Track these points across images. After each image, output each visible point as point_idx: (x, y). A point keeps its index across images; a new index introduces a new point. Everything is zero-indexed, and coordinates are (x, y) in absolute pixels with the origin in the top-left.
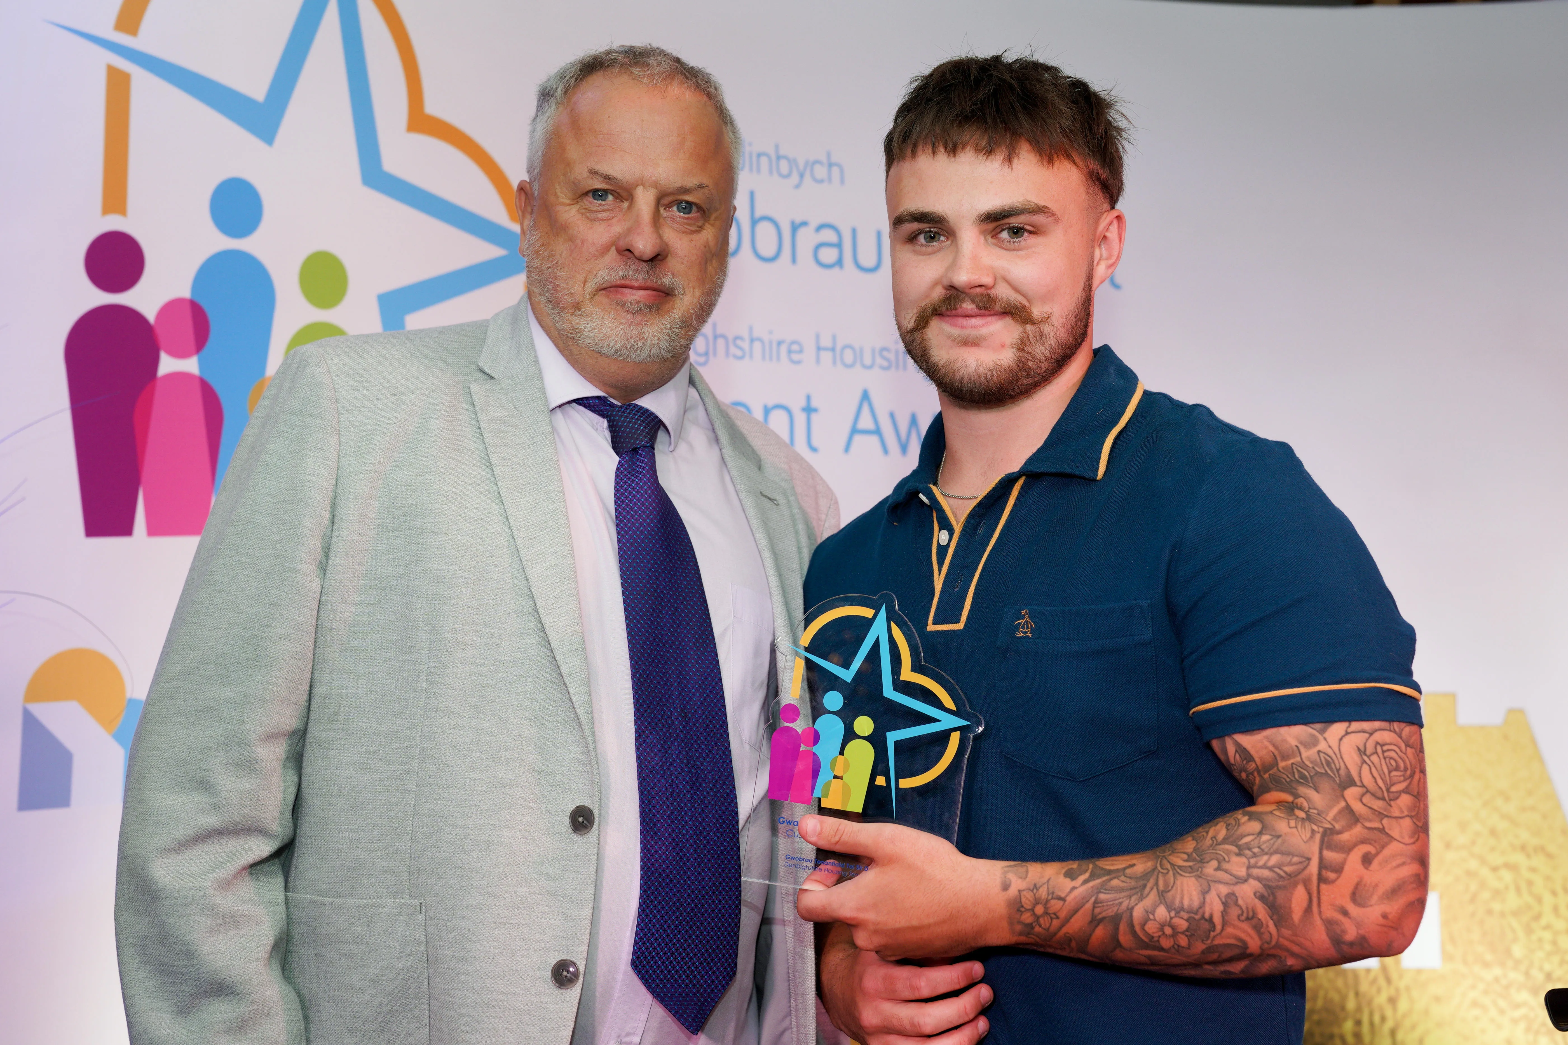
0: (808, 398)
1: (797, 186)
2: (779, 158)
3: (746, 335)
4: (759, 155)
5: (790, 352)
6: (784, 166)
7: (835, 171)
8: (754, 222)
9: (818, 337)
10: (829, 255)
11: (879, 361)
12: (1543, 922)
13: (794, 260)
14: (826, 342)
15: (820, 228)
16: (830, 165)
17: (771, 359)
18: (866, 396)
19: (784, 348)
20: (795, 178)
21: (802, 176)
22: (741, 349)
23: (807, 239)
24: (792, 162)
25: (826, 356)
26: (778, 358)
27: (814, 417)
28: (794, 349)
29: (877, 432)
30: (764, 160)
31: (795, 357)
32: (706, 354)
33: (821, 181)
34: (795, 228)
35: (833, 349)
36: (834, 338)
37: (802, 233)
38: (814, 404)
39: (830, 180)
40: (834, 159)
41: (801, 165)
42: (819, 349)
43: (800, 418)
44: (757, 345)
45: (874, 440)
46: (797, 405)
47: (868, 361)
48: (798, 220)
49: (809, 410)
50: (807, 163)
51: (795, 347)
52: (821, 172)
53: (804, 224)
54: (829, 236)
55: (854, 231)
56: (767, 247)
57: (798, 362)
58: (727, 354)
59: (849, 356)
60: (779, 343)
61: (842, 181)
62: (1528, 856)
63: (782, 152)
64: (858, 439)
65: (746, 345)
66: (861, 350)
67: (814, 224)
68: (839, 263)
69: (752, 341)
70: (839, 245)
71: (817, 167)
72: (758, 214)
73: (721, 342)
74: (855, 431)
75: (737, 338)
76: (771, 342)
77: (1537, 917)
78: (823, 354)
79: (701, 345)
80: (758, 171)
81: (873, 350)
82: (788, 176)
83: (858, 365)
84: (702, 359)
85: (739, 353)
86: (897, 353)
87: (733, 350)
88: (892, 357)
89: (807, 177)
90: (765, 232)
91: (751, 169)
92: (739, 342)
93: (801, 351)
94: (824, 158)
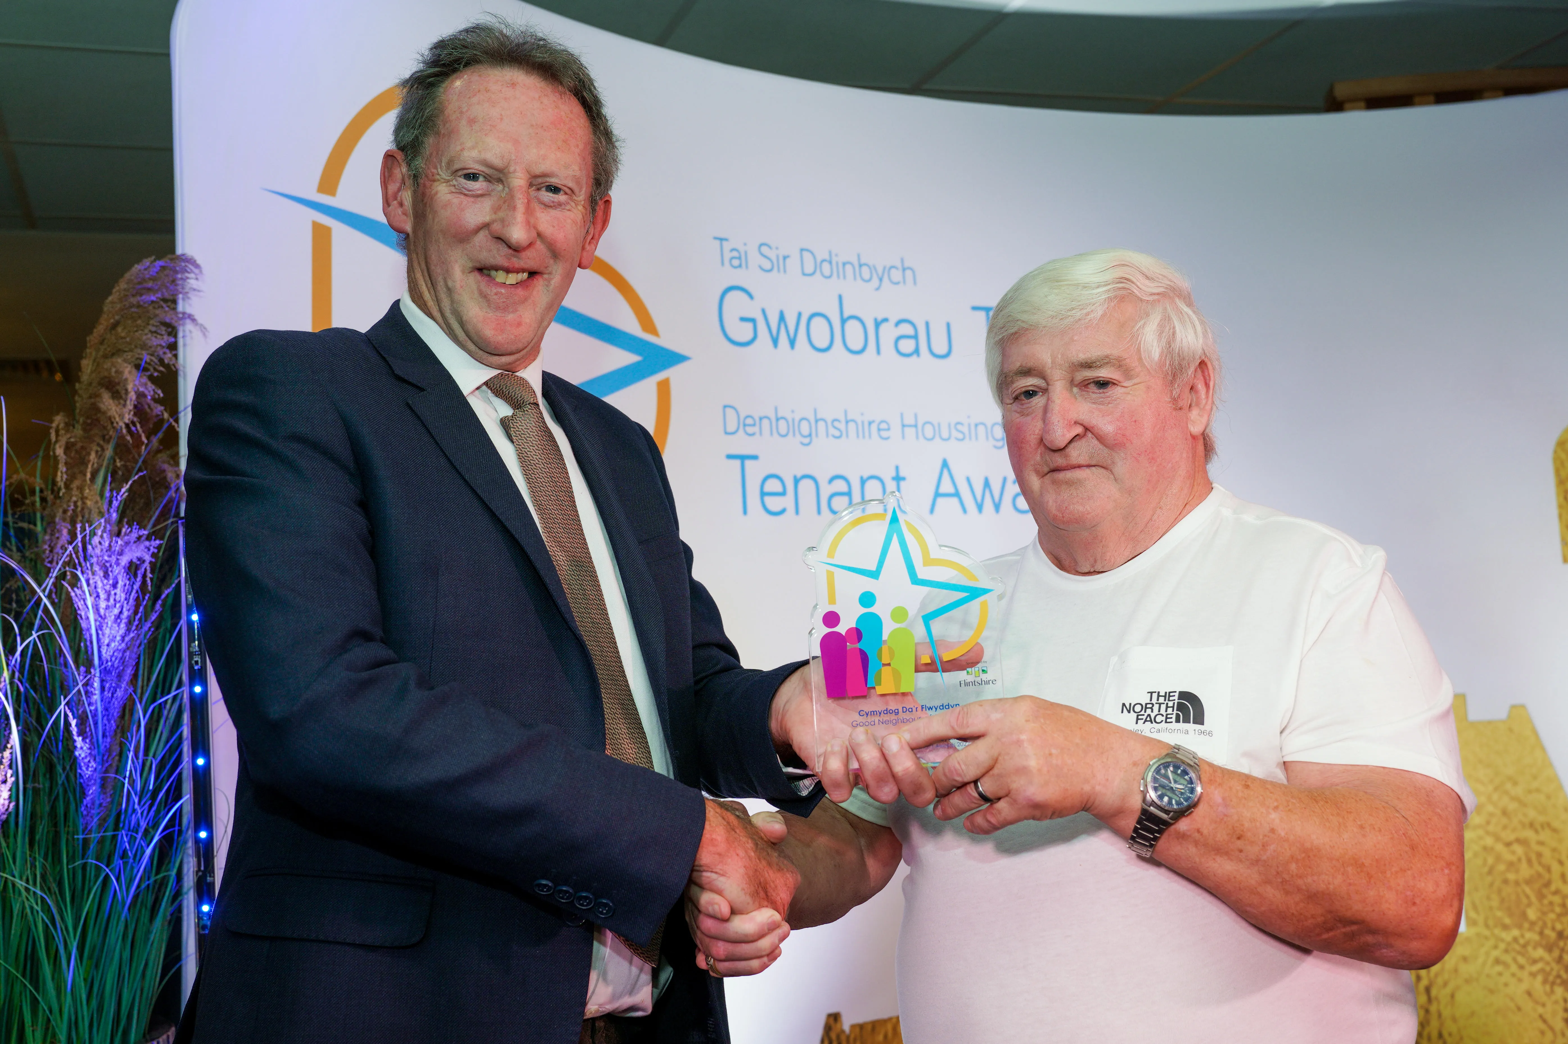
0: (897, 468)
1: (878, 289)
2: (861, 266)
3: (843, 419)
4: (844, 264)
5: (879, 430)
6: (866, 273)
7: (908, 273)
8: (843, 321)
9: (902, 416)
10: (907, 346)
11: (955, 434)
12: (1553, 888)
13: (878, 352)
14: (909, 420)
15: (897, 324)
16: (904, 269)
17: (864, 437)
18: (945, 464)
19: (874, 427)
20: (875, 282)
21: (881, 280)
22: (839, 430)
23: (888, 333)
24: (872, 269)
25: (910, 432)
26: (870, 436)
27: (903, 484)
28: (883, 427)
29: (957, 494)
30: (849, 269)
31: (884, 434)
32: (810, 435)
33: (897, 283)
34: (878, 324)
35: (916, 426)
36: (916, 416)
37: (883, 327)
38: (902, 474)
39: (904, 281)
40: (907, 264)
41: (880, 271)
42: (903, 426)
43: (891, 486)
44: (852, 425)
45: (955, 500)
46: (887, 475)
47: (945, 435)
48: (880, 318)
49: (898, 479)
50: (884, 269)
51: (883, 426)
52: (896, 275)
53: (886, 320)
54: (907, 329)
55: (927, 324)
56: (856, 342)
57: (888, 439)
58: (827, 435)
59: (929, 431)
60: (870, 423)
61: (915, 282)
62: (1537, 832)
63: (863, 261)
64: (940, 501)
65: (842, 426)
66: (939, 424)
67: (893, 320)
68: (917, 351)
69: (847, 422)
70: (915, 337)
71: (893, 271)
72: (846, 314)
73: (821, 424)
74: (937, 495)
75: (835, 420)
76: (863, 423)
77: (1548, 884)
78: (907, 430)
79: (805, 428)
80: (845, 277)
81: (949, 425)
82: (870, 280)
83: (937, 439)
84: (807, 440)
85: (837, 433)
86: (969, 425)
87: (832, 431)
88: (965, 429)
89: (885, 279)
90: (853, 327)
91: (838, 277)
92: (837, 424)
93: (889, 429)
94: (899, 264)
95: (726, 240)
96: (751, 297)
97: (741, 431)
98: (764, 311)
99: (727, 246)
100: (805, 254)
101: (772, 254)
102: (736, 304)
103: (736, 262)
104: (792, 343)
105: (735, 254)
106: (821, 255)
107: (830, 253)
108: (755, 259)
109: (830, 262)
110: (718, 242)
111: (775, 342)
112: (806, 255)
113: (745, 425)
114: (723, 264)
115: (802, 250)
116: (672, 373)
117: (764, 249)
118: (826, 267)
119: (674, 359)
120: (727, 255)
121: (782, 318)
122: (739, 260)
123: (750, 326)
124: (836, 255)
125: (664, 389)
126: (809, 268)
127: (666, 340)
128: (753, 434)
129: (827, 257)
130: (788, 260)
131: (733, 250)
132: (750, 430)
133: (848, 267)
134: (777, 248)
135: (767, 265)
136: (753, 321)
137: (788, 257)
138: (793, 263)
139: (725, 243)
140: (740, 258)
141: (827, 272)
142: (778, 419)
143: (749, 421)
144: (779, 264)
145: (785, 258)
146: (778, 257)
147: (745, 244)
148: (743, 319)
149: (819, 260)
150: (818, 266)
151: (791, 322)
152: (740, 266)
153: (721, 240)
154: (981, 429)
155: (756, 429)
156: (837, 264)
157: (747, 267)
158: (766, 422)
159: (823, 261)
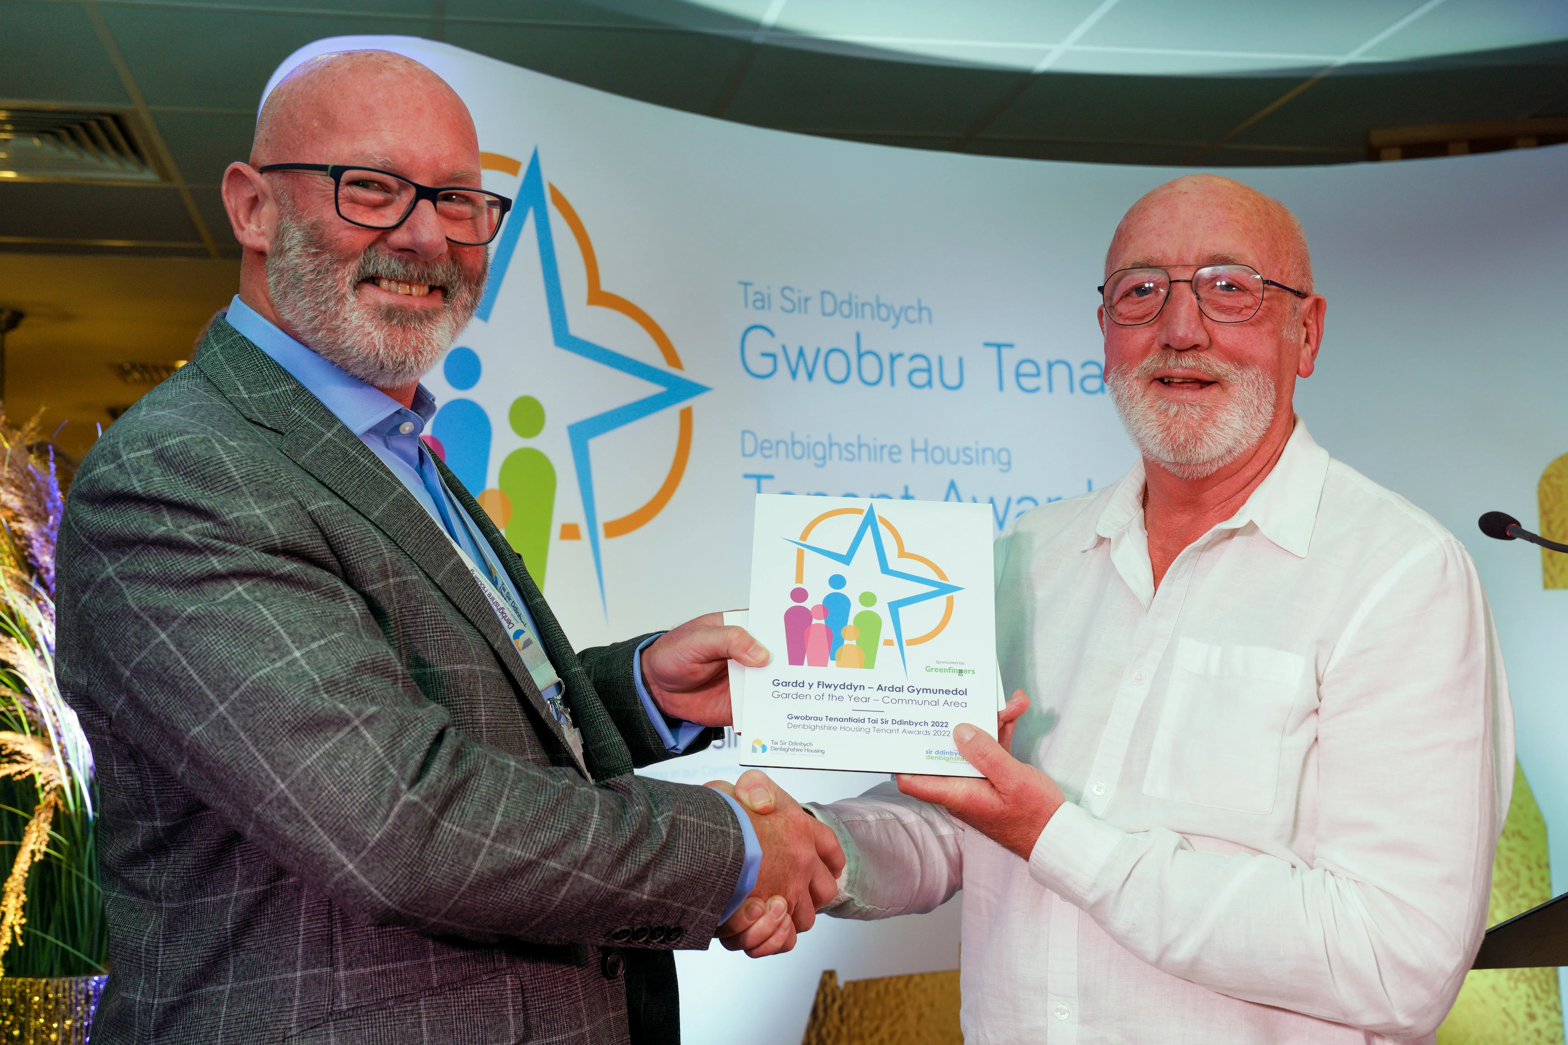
0: (906, 488)
1: (895, 327)
2: (879, 306)
3: (856, 444)
4: (863, 305)
5: (890, 453)
6: (883, 312)
7: (925, 314)
8: (860, 356)
9: (913, 441)
10: (920, 378)
11: (963, 458)
13: (893, 383)
14: (920, 445)
15: (913, 357)
16: (920, 309)
17: (875, 459)
18: (952, 485)
19: (886, 451)
20: (893, 320)
21: (898, 319)
22: (852, 453)
23: (903, 367)
24: (890, 309)
25: (920, 456)
26: (881, 459)
28: (894, 452)
30: (867, 309)
31: (895, 457)
32: (824, 458)
33: (913, 322)
34: (893, 359)
35: (925, 450)
36: (926, 442)
37: (898, 363)
39: (920, 320)
40: (923, 304)
41: (897, 310)
42: (914, 450)
44: (864, 450)
46: (897, 494)
47: (953, 458)
48: (895, 352)
49: (907, 498)
50: (901, 309)
51: (895, 450)
52: (913, 315)
53: (900, 355)
54: (921, 363)
55: (941, 359)
57: (898, 461)
58: (840, 458)
59: (938, 455)
60: (882, 447)
61: (930, 321)
63: (881, 302)
65: (855, 450)
66: (948, 449)
67: (908, 355)
68: (929, 383)
69: (860, 446)
70: (929, 370)
71: (910, 311)
72: (863, 349)
73: (835, 449)
75: (848, 445)
76: (875, 447)
78: (917, 454)
79: (819, 451)
80: (863, 316)
81: (958, 450)
82: (887, 319)
83: (946, 462)
84: (820, 462)
85: (850, 456)
86: (977, 451)
87: (845, 454)
88: (973, 454)
89: (902, 319)
90: (870, 363)
91: (857, 316)
92: (850, 448)
93: (900, 453)
94: (915, 304)
95: (751, 284)
96: (772, 334)
97: (758, 454)
98: (784, 348)
99: (751, 290)
100: (826, 296)
101: (795, 297)
102: (757, 342)
103: (759, 304)
104: (810, 376)
105: (759, 297)
106: (842, 296)
107: (850, 295)
108: (777, 300)
109: (850, 303)
110: (742, 287)
111: (794, 374)
112: (827, 298)
113: (762, 448)
114: (746, 305)
115: (823, 293)
116: (695, 403)
117: (787, 293)
118: (846, 309)
119: (697, 389)
120: (751, 298)
121: (801, 353)
122: (763, 302)
123: (770, 360)
124: (856, 297)
125: (686, 417)
126: (829, 308)
127: (690, 373)
128: (769, 457)
129: (846, 298)
130: (809, 303)
131: (756, 293)
132: (767, 452)
133: (867, 307)
134: (799, 291)
135: (789, 306)
136: (773, 356)
137: (809, 298)
138: (814, 306)
139: (749, 287)
140: (763, 300)
141: (846, 312)
142: (794, 443)
143: (766, 445)
144: (800, 305)
145: (806, 300)
146: (799, 299)
147: (769, 288)
148: (764, 355)
149: (839, 301)
150: (838, 307)
151: (810, 356)
152: (763, 307)
153: (746, 284)
154: (988, 454)
155: (773, 452)
156: (856, 304)
157: (769, 308)
158: (782, 447)
159: (843, 302)
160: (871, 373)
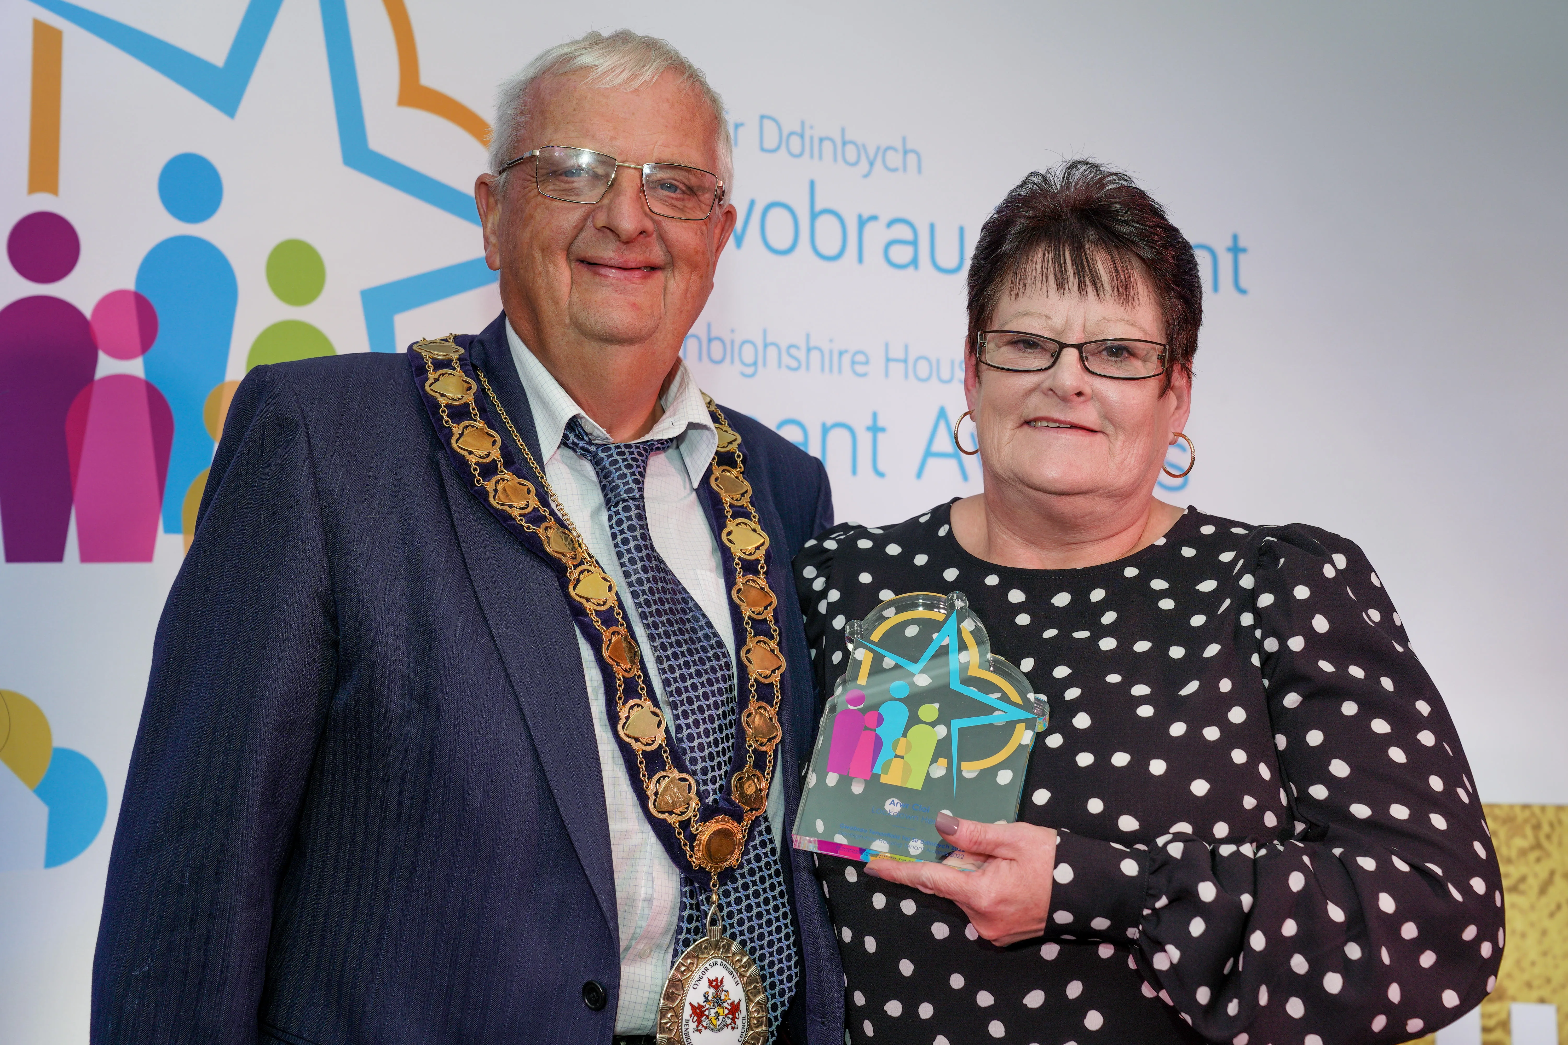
0: (875, 416)
1: (866, 176)
2: (845, 143)
4: (822, 140)
5: (853, 363)
6: (851, 153)
7: (912, 157)
8: (814, 216)
9: (887, 346)
10: (901, 254)
13: (860, 260)
14: (897, 352)
15: (890, 224)
16: (906, 152)
17: (831, 371)
18: (942, 414)
19: (846, 359)
20: (864, 165)
21: (872, 164)
22: (797, 359)
23: (876, 235)
24: (861, 149)
25: (897, 369)
26: (840, 371)
27: (881, 437)
28: (859, 360)
29: (957, 455)
30: (827, 146)
31: (860, 369)
32: (755, 364)
33: (895, 170)
34: (862, 223)
35: (905, 361)
36: (906, 347)
37: (870, 228)
38: (881, 423)
39: (905, 167)
40: (910, 145)
41: (872, 152)
42: (888, 360)
43: (865, 439)
44: (815, 356)
45: (953, 465)
46: (861, 424)
48: (866, 215)
49: (875, 429)
50: (878, 149)
51: (860, 358)
52: (894, 159)
53: (874, 218)
54: (903, 232)
55: (932, 227)
56: (829, 245)
57: (864, 375)
58: (780, 366)
59: (923, 369)
60: (841, 354)
61: (920, 170)
63: (849, 136)
64: (932, 463)
65: (801, 354)
66: (939, 361)
67: (884, 219)
68: (915, 262)
69: (809, 350)
70: (914, 243)
71: (890, 154)
72: (819, 207)
73: (772, 351)
74: (929, 453)
75: (791, 346)
76: (831, 352)
78: (892, 365)
79: (748, 354)
80: (821, 157)
82: (855, 164)
83: (935, 379)
84: (749, 371)
85: (794, 364)
87: (786, 360)
89: (878, 164)
90: (827, 227)
91: (812, 156)
92: (793, 351)
93: (867, 363)
94: (899, 145)
100: (766, 122)
104: (739, 240)
106: (790, 124)
107: (803, 124)
109: (802, 136)
112: (768, 125)
115: (762, 117)
118: (795, 142)
124: (811, 127)
126: (770, 143)
129: (798, 129)
130: (741, 130)
133: (827, 145)
137: (742, 124)
138: (748, 135)
141: (795, 149)
142: (710, 340)
145: (737, 125)
149: (786, 132)
150: (783, 140)
156: (812, 138)
159: (791, 134)
160: (829, 242)
